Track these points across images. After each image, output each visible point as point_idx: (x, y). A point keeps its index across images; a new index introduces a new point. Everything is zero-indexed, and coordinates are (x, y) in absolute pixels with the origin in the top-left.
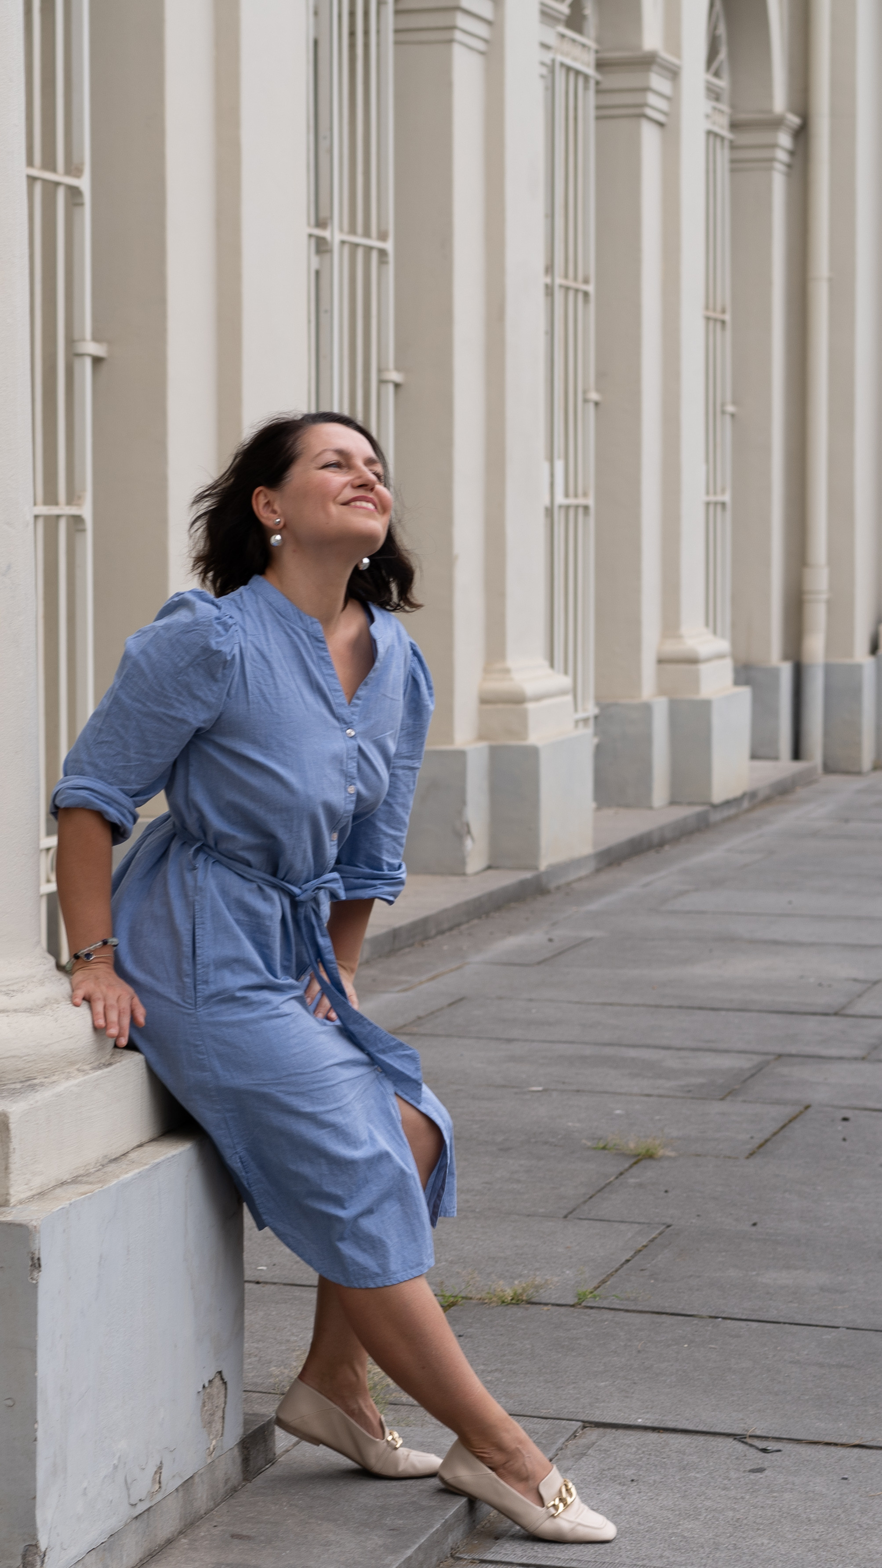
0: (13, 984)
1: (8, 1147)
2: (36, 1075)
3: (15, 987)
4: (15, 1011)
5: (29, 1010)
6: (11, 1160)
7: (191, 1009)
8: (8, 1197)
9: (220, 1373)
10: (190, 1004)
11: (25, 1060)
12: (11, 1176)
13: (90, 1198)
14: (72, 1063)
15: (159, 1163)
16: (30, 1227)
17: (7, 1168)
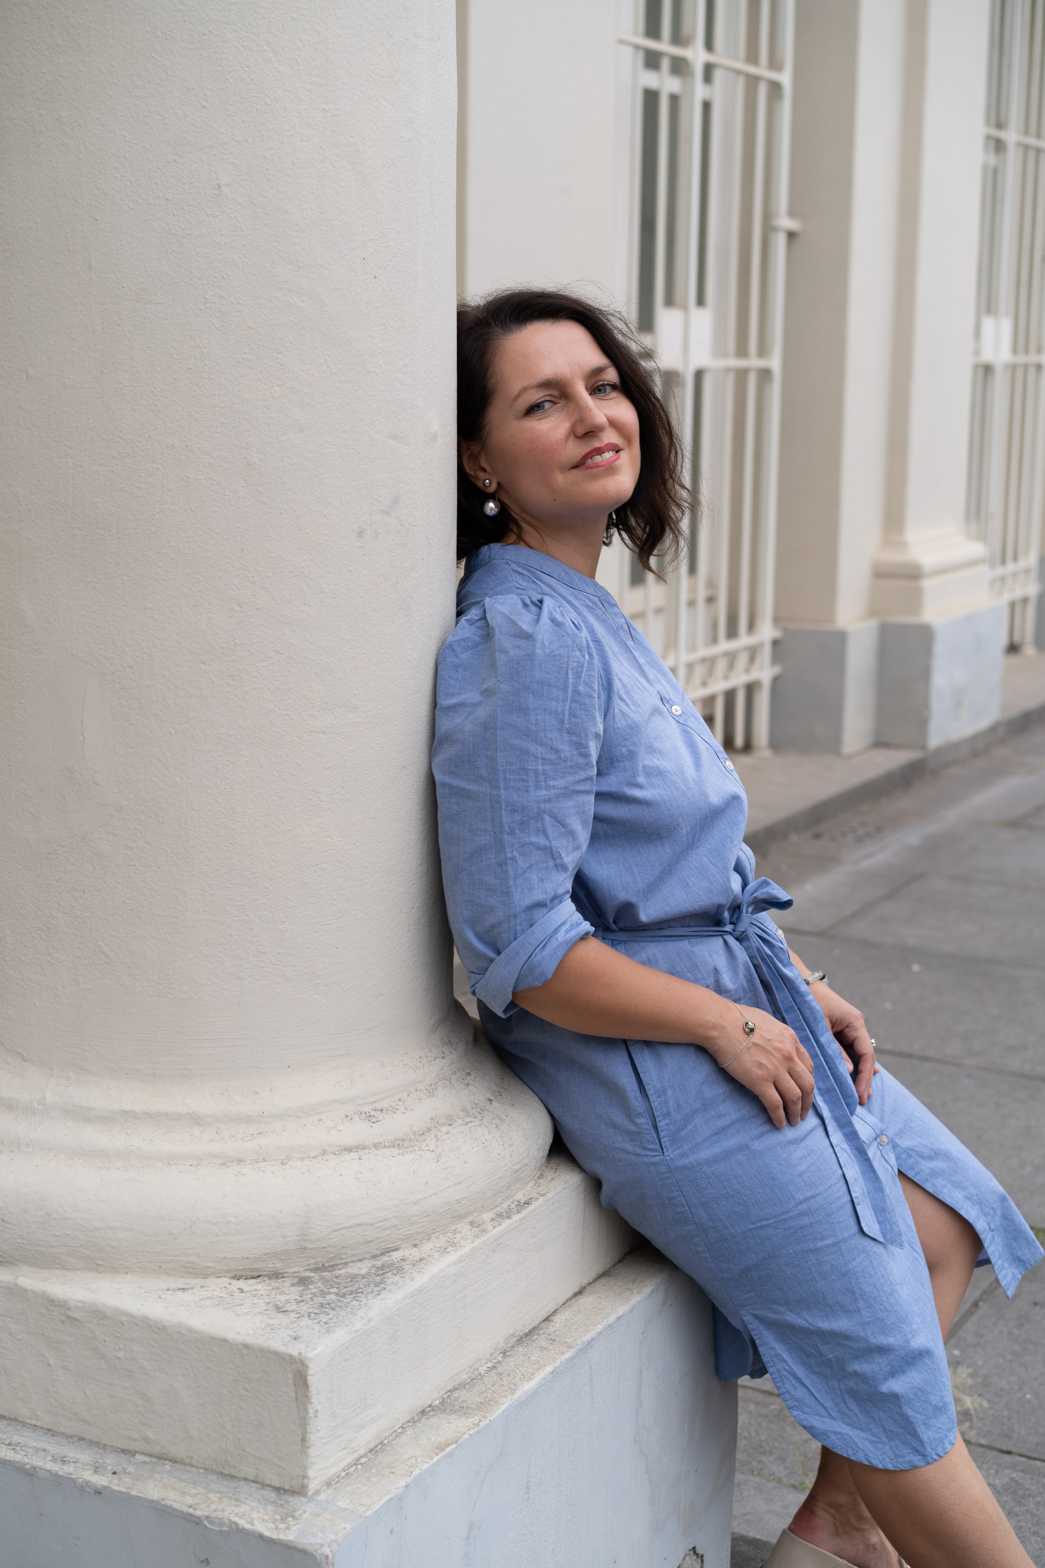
0: (382, 1100)
1: (306, 1411)
2: (398, 1244)
3: (385, 1104)
4: (376, 1146)
5: (399, 1144)
6: (309, 1429)
7: (656, 1156)
8: (305, 1481)
9: (694, 1548)
10: (653, 1150)
11: (379, 1227)
12: (311, 1451)
13: (451, 1454)
14: (460, 1217)
15: (593, 1339)
16: (318, 1557)
17: (303, 1440)
